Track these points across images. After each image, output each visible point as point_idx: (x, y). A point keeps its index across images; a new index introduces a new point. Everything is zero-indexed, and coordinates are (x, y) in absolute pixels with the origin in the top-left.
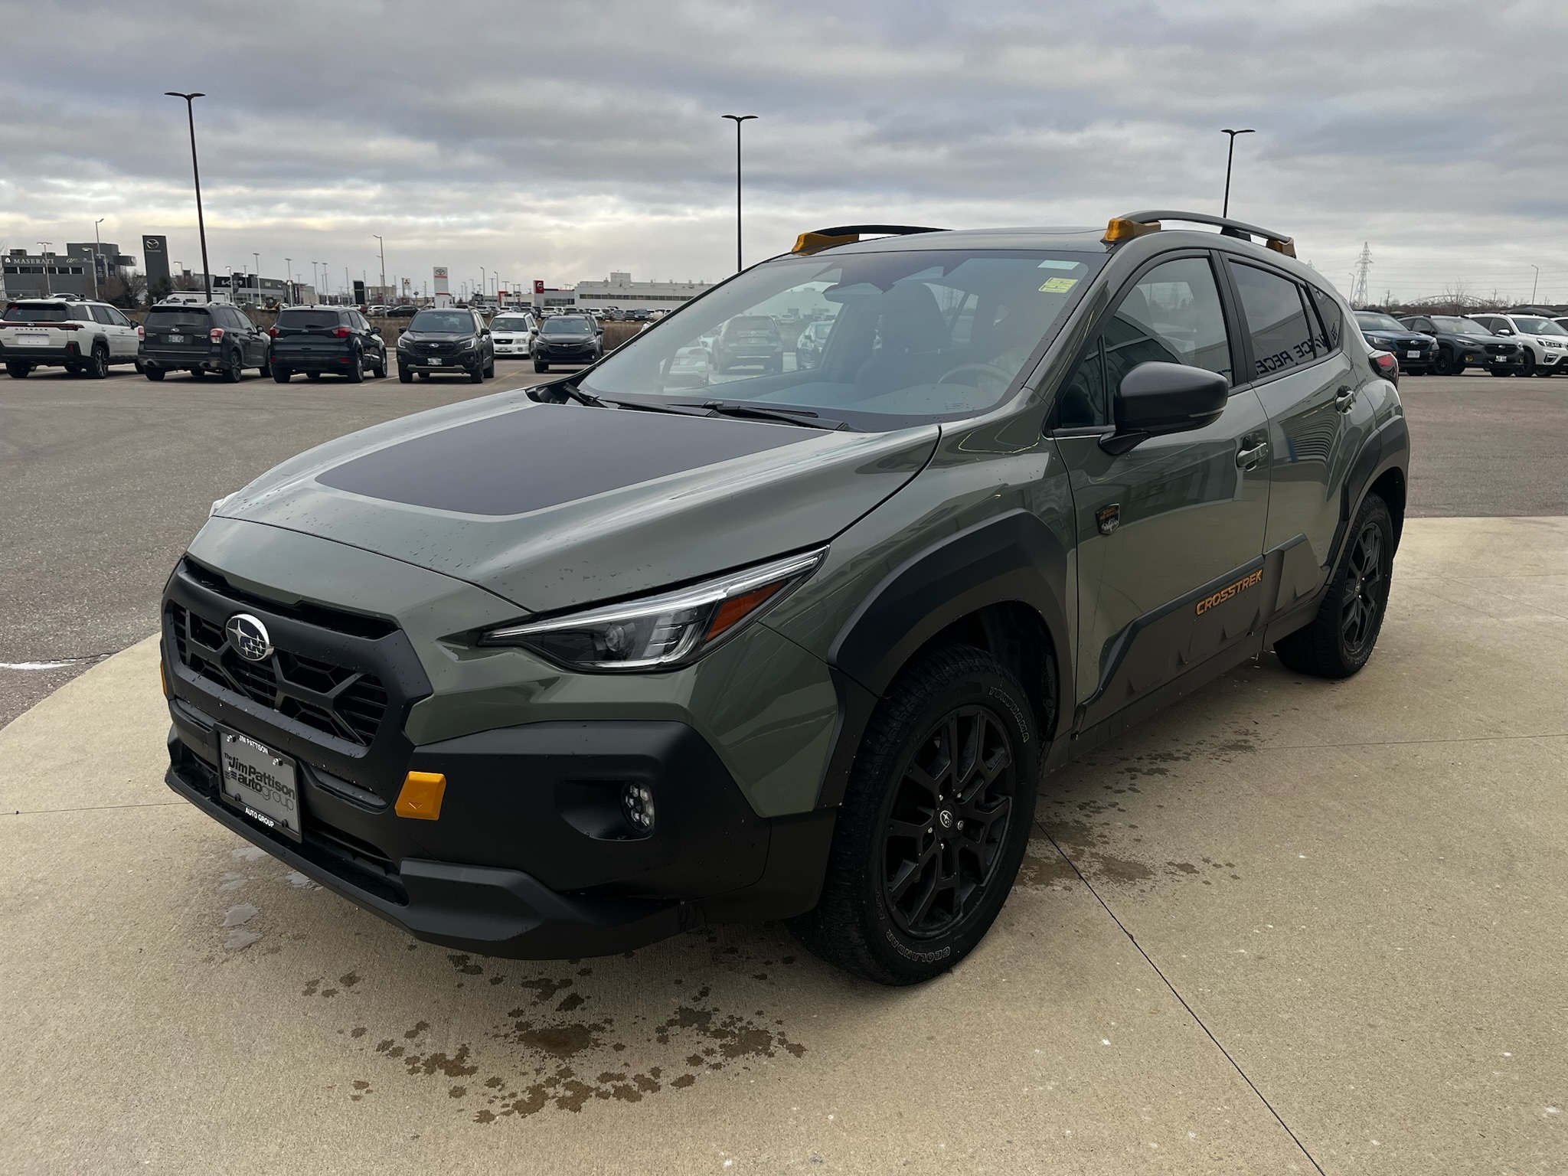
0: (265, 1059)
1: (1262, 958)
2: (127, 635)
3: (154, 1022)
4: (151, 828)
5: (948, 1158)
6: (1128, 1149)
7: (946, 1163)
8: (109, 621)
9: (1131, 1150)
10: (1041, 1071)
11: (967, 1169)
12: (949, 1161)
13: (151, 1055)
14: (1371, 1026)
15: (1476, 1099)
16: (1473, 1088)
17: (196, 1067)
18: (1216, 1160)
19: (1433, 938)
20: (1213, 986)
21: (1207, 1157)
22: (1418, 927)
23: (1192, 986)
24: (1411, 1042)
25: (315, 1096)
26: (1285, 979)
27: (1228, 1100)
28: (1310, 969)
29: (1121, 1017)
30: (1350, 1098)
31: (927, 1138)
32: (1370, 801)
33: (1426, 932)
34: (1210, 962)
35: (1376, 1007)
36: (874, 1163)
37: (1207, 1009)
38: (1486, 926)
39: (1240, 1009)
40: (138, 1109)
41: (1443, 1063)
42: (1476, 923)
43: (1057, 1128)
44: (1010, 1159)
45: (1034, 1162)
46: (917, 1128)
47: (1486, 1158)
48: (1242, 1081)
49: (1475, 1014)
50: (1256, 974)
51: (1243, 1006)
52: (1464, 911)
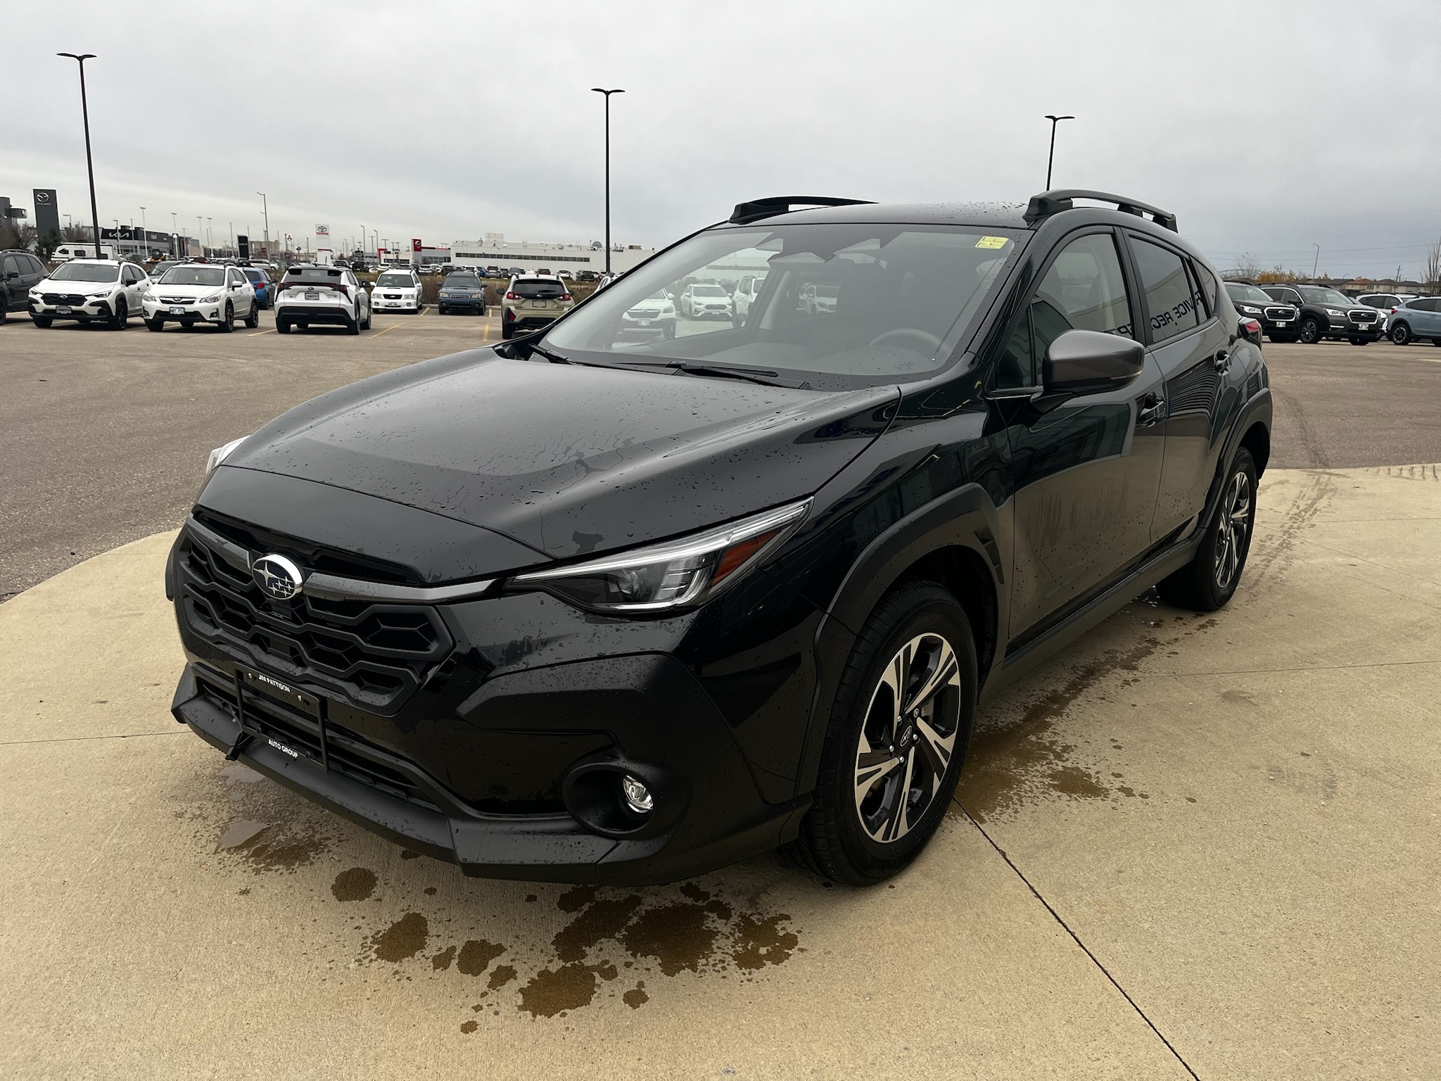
0: (194, 987)
1: (1121, 872)
2: (31, 575)
3: (82, 952)
4: (66, 763)
5: (851, 1065)
6: (1014, 1052)
7: (849, 1070)
8: (13, 560)
9: (1017, 1053)
10: (931, 982)
11: (869, 1076)
12: (852, 1068)
13: (80, 984)
14: (1223, 933)
15: (1320, 999)
16: (1317, 989)
17: (126, 996)
18: (1093, 1061)
19: (1270, 851)
20: (1080, 898)
21: (1086, 1058)
22: (1255, 841)
23: (1060, 899)
24: (1260, 947)
25: (244, 1022)
26: (1143, 891)
27: (1101, 1004)
28: (1164, 881)
29: (1000, 929)
30: (1209, 1001)
31: (831, 1047)
32: (1205, 726)
33: (1263, 846)
34: (1075, 877)
35: (1225, 915)
36: (783, 1072)
37: (1076, 920)
38: (1316, 840)
39: (1105, 919)
40: (70, 1037)
41: (1288, 966)
42: (1307, 837)
43: (949, 1034)
44: (908, 1065)
45: (930, 1067)
46: (820, 1038)
47: (1334, 1053)
48: (1112, 987)
49: (1314, 921)
50: (1117, 887)
51: (1108, 917)
52: (1295, 826)
